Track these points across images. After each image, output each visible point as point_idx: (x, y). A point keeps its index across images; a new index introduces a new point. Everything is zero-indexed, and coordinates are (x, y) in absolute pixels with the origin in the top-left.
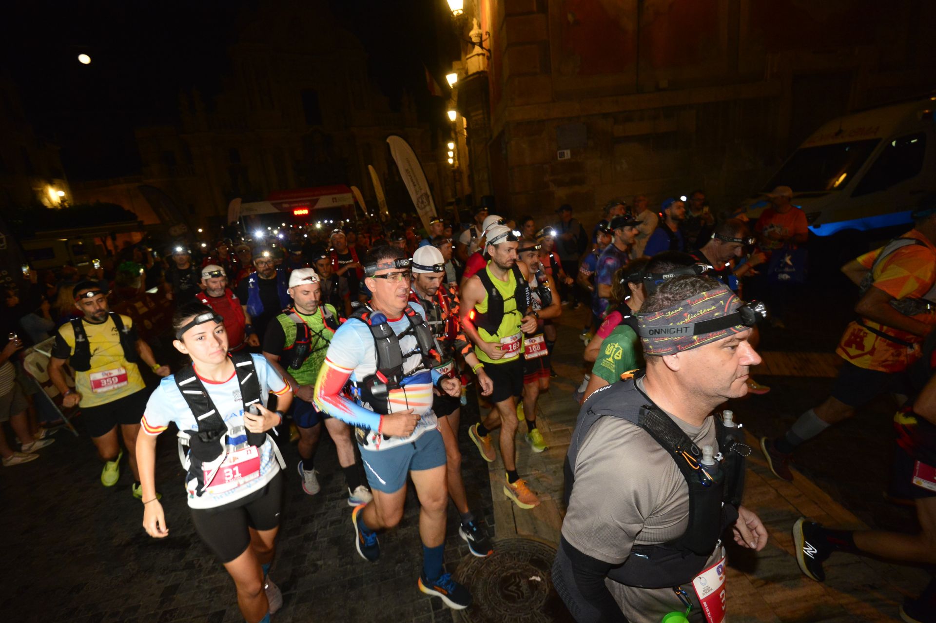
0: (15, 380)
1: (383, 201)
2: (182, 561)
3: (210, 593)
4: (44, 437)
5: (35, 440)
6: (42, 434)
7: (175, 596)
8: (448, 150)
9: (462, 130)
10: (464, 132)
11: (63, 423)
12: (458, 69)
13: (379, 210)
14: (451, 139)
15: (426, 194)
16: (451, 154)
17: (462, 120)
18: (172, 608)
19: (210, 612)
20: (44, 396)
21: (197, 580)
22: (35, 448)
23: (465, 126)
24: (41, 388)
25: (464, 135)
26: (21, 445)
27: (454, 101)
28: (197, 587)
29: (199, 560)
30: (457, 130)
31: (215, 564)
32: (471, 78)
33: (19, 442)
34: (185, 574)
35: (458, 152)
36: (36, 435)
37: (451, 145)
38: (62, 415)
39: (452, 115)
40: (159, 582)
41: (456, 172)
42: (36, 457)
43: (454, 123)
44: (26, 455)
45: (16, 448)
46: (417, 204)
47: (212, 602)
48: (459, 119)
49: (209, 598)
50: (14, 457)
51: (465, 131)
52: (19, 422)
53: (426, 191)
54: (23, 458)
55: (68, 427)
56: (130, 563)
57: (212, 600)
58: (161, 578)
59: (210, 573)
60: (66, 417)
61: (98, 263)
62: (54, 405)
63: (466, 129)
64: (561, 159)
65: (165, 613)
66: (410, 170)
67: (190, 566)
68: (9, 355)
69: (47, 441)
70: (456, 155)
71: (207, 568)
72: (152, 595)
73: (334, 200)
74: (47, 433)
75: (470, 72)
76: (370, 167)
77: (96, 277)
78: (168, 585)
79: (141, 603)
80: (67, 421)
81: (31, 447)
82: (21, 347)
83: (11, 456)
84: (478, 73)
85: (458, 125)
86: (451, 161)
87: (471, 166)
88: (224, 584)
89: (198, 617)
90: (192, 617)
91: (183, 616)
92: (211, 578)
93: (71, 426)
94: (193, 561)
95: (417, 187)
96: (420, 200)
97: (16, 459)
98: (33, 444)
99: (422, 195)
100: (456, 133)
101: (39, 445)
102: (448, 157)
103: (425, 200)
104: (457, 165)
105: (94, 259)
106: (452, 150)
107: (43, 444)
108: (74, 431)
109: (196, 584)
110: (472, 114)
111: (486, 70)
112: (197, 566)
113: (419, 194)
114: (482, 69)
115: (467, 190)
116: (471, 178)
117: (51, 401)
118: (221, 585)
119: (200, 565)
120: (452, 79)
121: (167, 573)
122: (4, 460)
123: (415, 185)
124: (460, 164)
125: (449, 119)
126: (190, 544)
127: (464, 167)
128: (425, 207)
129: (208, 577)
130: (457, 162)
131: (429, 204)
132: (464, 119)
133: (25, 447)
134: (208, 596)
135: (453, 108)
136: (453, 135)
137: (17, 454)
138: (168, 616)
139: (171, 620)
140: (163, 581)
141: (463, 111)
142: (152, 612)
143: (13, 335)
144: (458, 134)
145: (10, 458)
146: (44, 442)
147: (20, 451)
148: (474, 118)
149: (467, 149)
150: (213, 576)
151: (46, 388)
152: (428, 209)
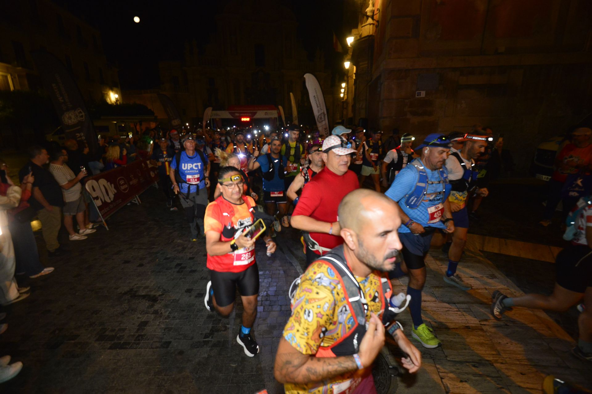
0: (81, 193)
1: (296, 116)
2: (152, 309)
3: (164, 330)
4: (91, 228)
5: (86, 228)
6: (90, 226)
7: (145, 327)
8: (341, 88)
9: (353, 75)
10: (353, 77)
11: (102, 221)
12: (355, 34)
13: (293, 122)
14: (343, 81)
15: (324, 113)
16: (343, 91)
17: (353, 68)
18: (143, 334)
19: (163, 341)
20: (94, 205)
21: (159, 321)
22: (85, 233)
23: (355, 71)
24: (93, 200)
25: (353, 78)
26: (79, 230)
27: (349, 57)
28: (158, 325)
29: (161, 310)
30: (349, 75)
31: (169, 314)
32: (363, 39)
33: (79, 228)
34: (153, 316)
35: (348, 89)
36: (87, 226)
37: (344, 85)
38: (101, 217)
39: (347, 65)
40: (138, 318)
41: (344, 103)
42: (86, 238)
43: (348, 70)
44: (81, 236)
45: (77, 231)
46: (317, 119)
47: (165, 336)
48: (351, 67)
49: (164, 332)
50: (75, 236)
51: (354, 75)
52: (80, 217)
53: (324, 111)
54: (79, 237)
55: (104, 224)
56: (125, 304)
57: (165, 334)
58: (139, 316)
59: (166, 318)
60: (103, 218)
61: (131, 135)
62: (98, 211)
63: (355, 74)
64: (417, 97)
65: (139, 336)
66: (316, 96)
67: (156, 312)
68: (80, 178)
69: (92, 230)
70: (346, 92)
71: (164, 316)
72: (134, 324)
73: (266, 114)
74: (93, 226)
75: (363, 36)
76: (291, 94)
77: (129, 142)
78: (143, 320)
79: (127, 327)
80: (103, 221)
81: (83, 232)
82: (87, 175)
83: (74, 235)
84: (368, 36)
85: (350, 72)
86: (342, 95)
87: (355, 99)
88: (173, 326)
89: (156, 342)
90: (153, 341)
91: (148, 340)
92: (166, 322)
93: (105, 224)
94: (158, 310)
95: (319, 108)
96: (320, 117)
97: (75, 237)
98: (85, 231)
99: (321, 114)
100: (348, 77)
101: (89, 231)
102: (341, 93)
103: (323, 117)
104: (345, 98)
105: (130, 132)
106: (344, 88)
107: (90, 232)
108: (107, 227)
109: (158, 323)
110: (361, 64)
111: (374, 34)
112: (160, 313)
113: (320, 113)
114: (371, 33)
115: (350, 115)
116: (354, 106)
117: (97, 208)
118: (171, 326)
119: (161, 313)
120: (350, 40)
121: (143, 314)
122: (70, 236)
123: (318, 107)
124: (348, 97)
125: (345, 67)
126: (158, 300)
127: (350, 100)
128: (322, 121)
129: (165, 321)
130: (346, 96)
131: (325, 120)
132: (355, 67)
133: (81, 231)
134: (163, 331)
135: (348, 60)
136: (346, 78)
137: (77, 234)
138: (140, 338)
139: (142, 340)
140: (140, 318)
141: (354, 62)
142: (132, 334)
143: (83, 168)
144: (349, 78)
145: (72, 236)
146: (91, 230)
147: (78, 233)
148: (361, 67)
149: (354, 87)
150: (167, 321)
151: (95, 200)
152: (324, 123)
